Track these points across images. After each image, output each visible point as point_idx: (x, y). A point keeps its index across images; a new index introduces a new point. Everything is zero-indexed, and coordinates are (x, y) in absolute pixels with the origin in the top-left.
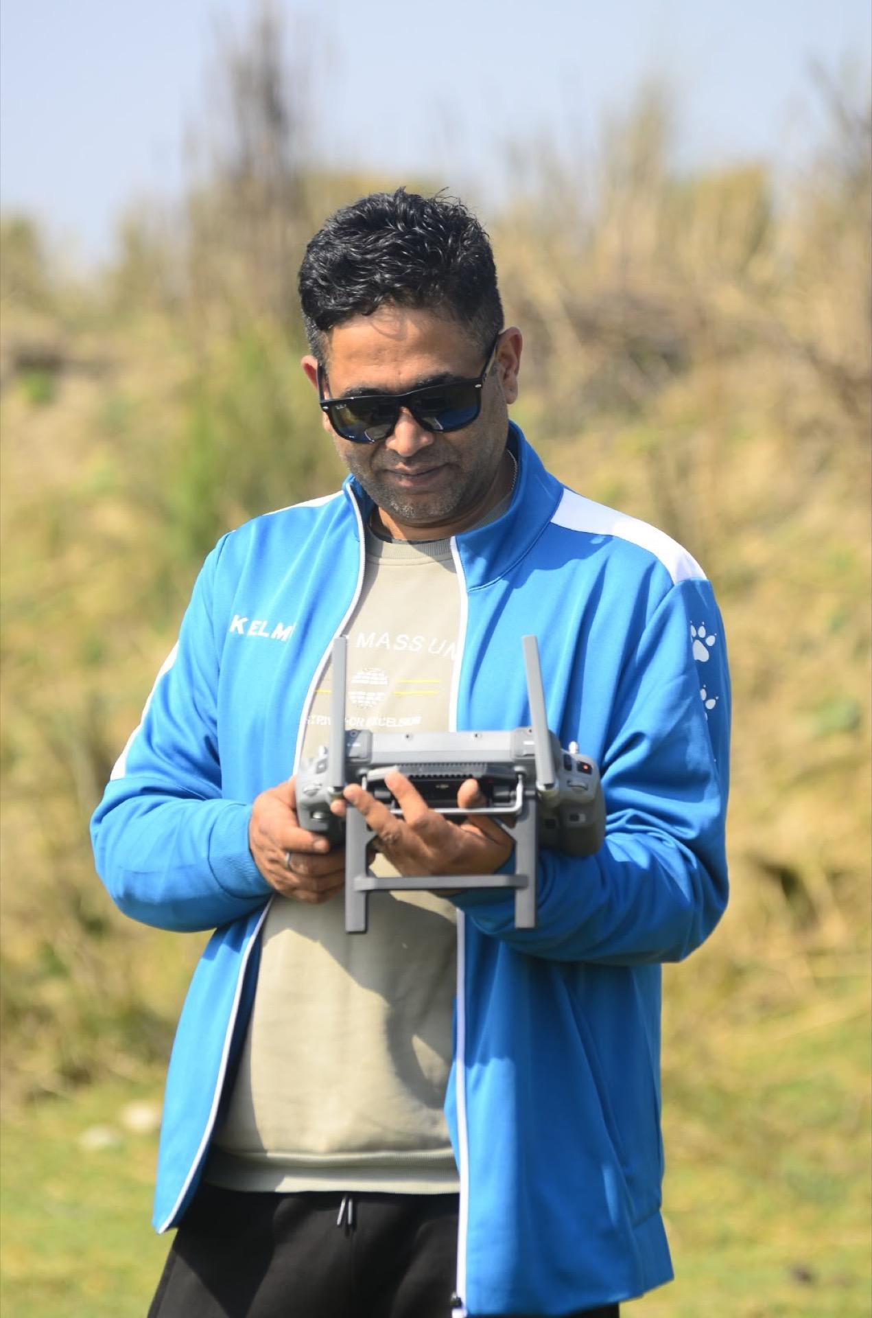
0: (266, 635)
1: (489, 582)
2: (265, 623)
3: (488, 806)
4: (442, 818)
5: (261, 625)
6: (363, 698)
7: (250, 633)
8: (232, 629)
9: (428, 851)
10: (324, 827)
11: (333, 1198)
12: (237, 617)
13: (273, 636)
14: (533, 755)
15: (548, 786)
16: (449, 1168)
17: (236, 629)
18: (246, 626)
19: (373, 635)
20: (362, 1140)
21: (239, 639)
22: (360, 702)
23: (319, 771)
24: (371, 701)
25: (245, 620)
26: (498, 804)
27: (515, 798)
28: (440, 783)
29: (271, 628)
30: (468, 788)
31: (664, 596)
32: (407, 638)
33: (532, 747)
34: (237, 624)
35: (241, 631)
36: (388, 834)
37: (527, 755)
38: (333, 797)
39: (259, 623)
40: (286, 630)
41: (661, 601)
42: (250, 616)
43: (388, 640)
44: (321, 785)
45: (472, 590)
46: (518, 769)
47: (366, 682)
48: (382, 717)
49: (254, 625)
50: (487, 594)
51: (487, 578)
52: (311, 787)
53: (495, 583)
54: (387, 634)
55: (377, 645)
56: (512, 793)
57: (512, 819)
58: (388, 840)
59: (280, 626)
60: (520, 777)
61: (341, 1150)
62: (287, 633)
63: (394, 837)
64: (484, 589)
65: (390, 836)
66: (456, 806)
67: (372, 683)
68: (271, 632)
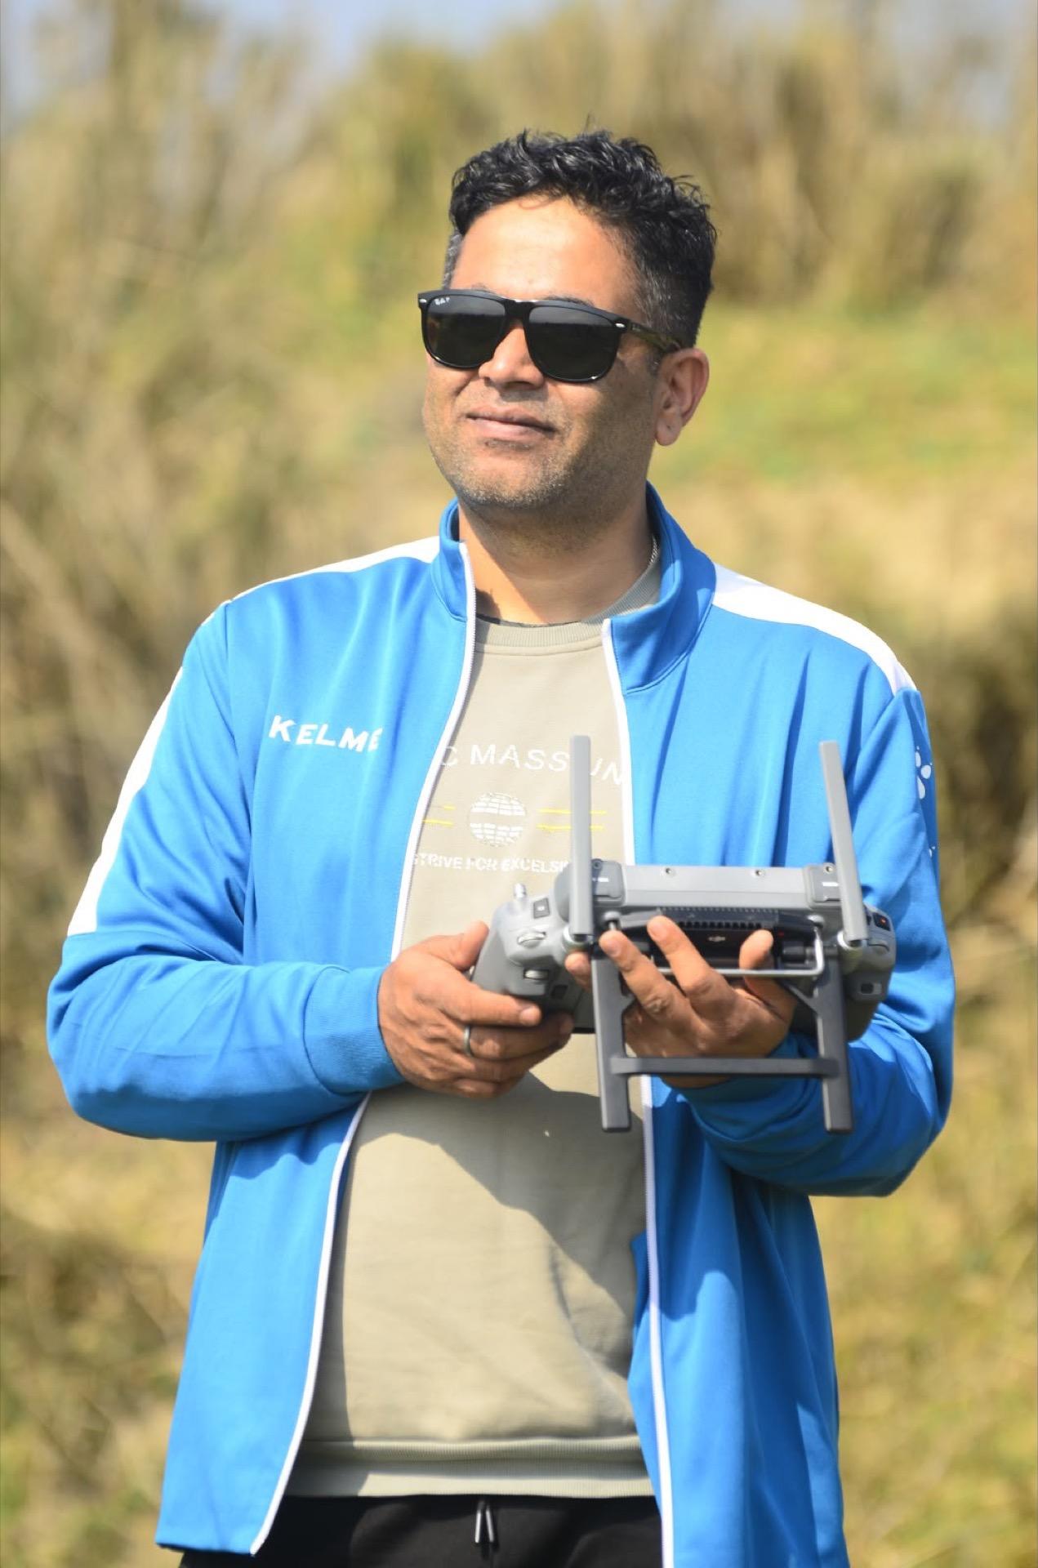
0: (332, 743)
1: (651, 681)
2: (325, 727)
3: (776, 967)
4: (724, 983)
5: (319, 729)
6: (492, 832)
7: (301, 740)
8: (272, 734)
9: (702, 1026)
10: (539, 990)
11: (466, 1504)
12: (277, 719)
13: (342, 745)
14: (838, 900)
15: (855, 943)
16: (635, 1463)
17: (279, 734)
18: (293, 732)
19: (492, 748)
20: (516, 1423)
21: (283, 749)
22: (488, 837)
23: (537, 915)
24: (504, 837)
25: (290, 723)
26: (789, 965)
27: (813, 958)
28: (715, 934)
29: (336, 733)
30: (759, 942)
31: (884, 709)
32: (542, 753)
33: (837, 889)
34: (279, 727)
35: (286, 737)
36: (656, 998)
37: (829, 900)
38: (570, 949)
39: (314, 727)
40: (358, 738)
41: (880, 716)
42: (298, 717)
43: (515, 754)
44: (544, 933)
45: (629, 693)
46: (814, 918)
47: (495, 811)
48: (525, 859)
49: (305, 730)
50: (650, 697)
51: (649, 675)
52: (530, 936)
53: (659, 682)
54: (513, 747)
55: (501, 762)
56: (808, 951)
57: (809, 984)
58: (655, 1006)
59: (349, 732)
60: (816, 930)
61: (484, 1436)
62: (368, 742)
63: (663, 1002)
64: (646, 691)
65: (658, 1002)
66: (736, 966)
67: (501, 812)
68: (338, 740)
